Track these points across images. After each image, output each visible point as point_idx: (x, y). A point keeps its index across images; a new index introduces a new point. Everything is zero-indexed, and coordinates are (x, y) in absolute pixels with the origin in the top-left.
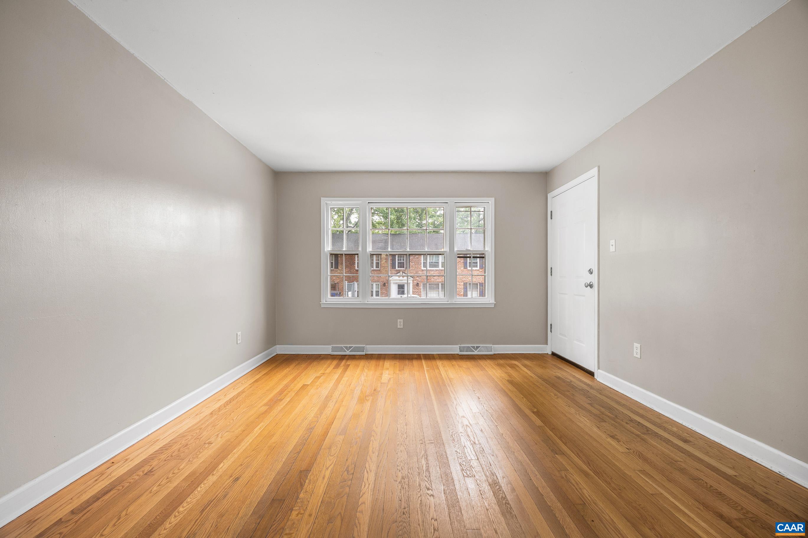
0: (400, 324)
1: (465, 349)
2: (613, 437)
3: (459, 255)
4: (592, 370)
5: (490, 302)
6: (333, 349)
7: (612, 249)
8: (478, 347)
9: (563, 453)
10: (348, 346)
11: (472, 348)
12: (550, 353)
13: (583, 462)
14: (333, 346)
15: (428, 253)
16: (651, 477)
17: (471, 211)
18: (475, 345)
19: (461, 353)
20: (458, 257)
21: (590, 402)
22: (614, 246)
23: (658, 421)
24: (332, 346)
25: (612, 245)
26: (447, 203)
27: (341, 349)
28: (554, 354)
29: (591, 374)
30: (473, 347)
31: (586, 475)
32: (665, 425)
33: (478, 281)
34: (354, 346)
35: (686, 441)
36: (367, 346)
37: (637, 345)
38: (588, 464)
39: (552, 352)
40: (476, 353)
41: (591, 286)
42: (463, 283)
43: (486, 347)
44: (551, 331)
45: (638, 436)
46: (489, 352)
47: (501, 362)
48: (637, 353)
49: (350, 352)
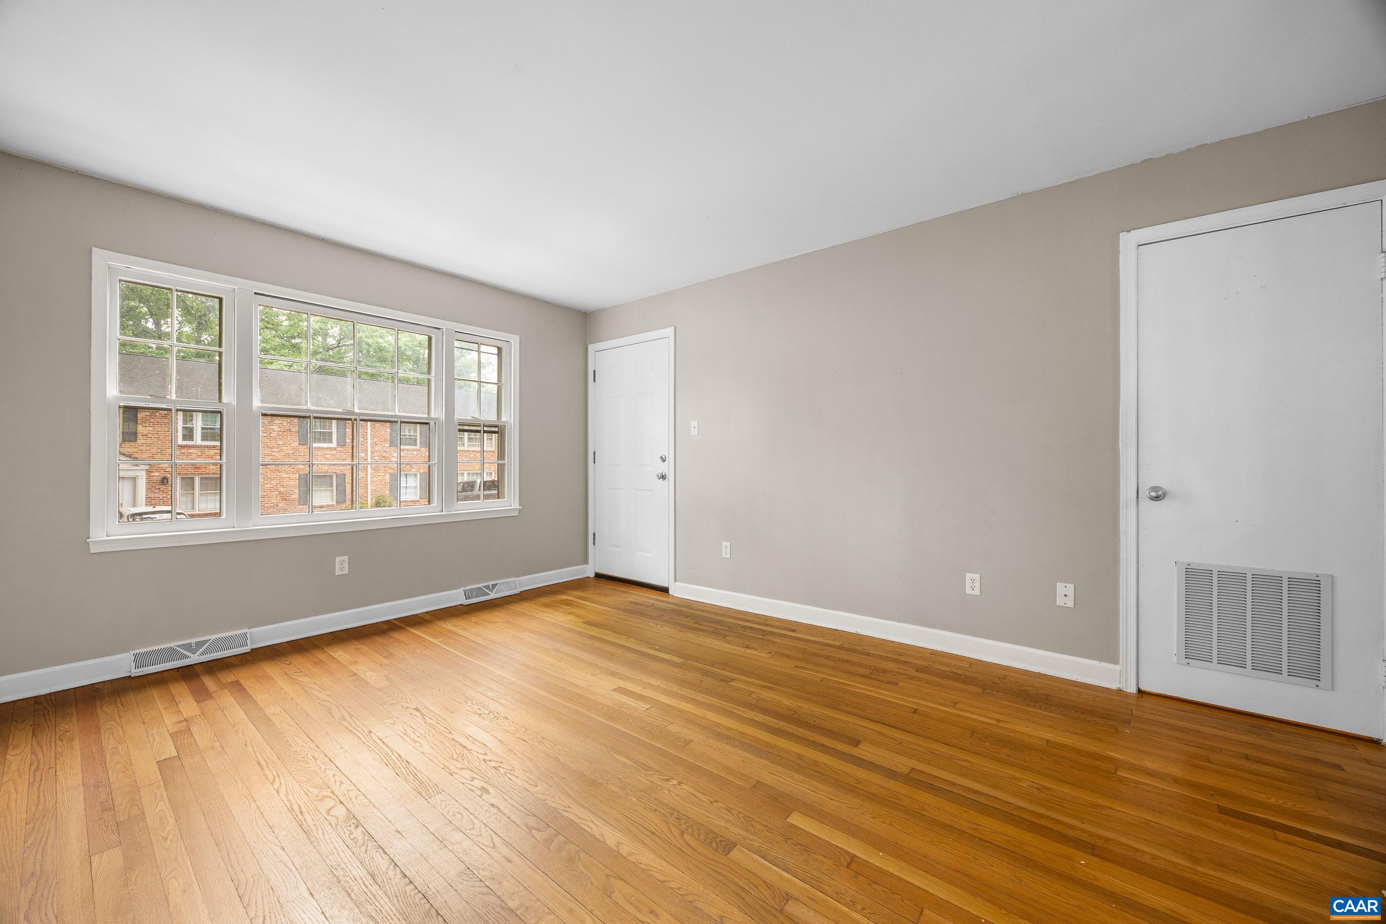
0: (341, 565)
1: (474, 593)
2: (747, 647)
3: (461, 427)
4: (665, 585)
5: (513, 507)
6: (139, 660)
7: (694, 432)
8: (494, 586)
9: (733, 680)
10: (193, 641)
11: (485, 590)
12: (592, 575)
13: (755, 678)
14: (135, 652)
15: (402, 420)
16: (806, 669)
17: (479, 352)
18: (490, 583)
19: (467, 601)
20: (460, 430)
21: (695, 621)
22: (696, 428)
23: (760, 620)
24: (132, 653)
25: (694, 427)
26: (439, 329)
27: (172, 654)
28: (598, 576)
29: (665, 590)
30: (487, 587)
31: (770, 688)
32: (768, 622)
33: (334, 471)
34: (213, 637)
35: (794, 631)
36: (254, 630)
37: (726, 544)
38: (760, 679)
39: (596, 573)
40: (493, 595)
41: (663, 477)
42: (297, 476)
43: (507, 583)
44: (594, 544)
45: (761, 639)
46: (513, 591)
47: (545, 600)
48: (726, 553)
49: (202, 654)
